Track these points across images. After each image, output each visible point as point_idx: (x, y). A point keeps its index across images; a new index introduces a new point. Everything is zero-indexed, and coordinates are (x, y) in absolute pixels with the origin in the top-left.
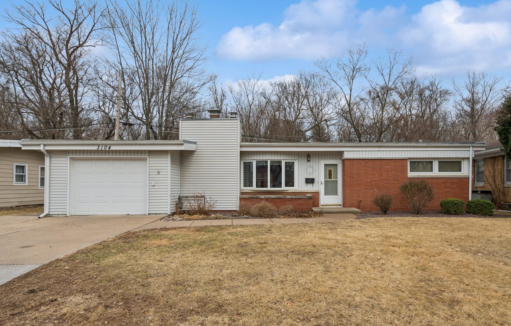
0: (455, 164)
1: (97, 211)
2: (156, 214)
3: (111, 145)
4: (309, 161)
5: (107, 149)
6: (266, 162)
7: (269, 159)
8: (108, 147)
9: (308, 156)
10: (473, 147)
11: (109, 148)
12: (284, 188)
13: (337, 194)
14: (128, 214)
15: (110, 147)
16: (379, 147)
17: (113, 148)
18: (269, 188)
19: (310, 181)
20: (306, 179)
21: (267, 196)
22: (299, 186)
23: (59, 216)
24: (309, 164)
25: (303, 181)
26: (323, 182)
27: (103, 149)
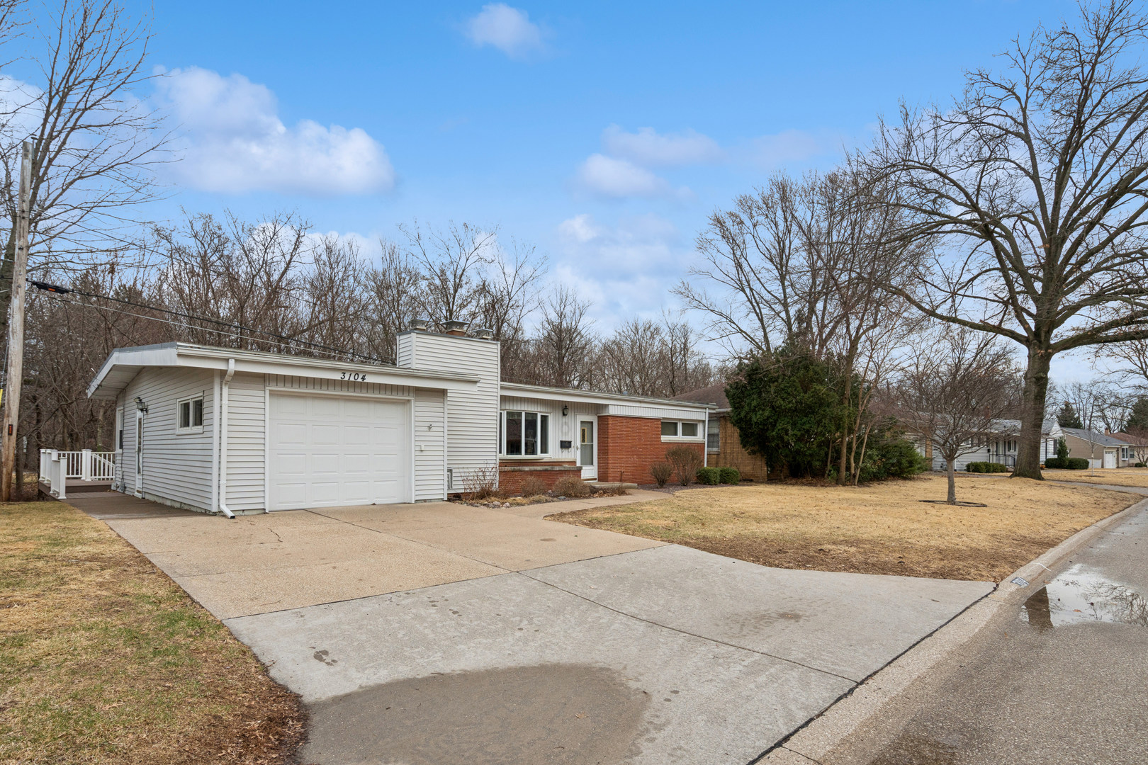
0: (690, 427)
1: (315, 501)
2: (425, 501)
3: (366, 373)
4: (564, 415)
5: (360, 380)
6: (520, 414)
7: (524, 409)
8: (361, 376)
9: (565, 409)
10: (709, 409)
11: (363, 379)
12: (539, 455)
13: (592, 464)
14: (374, 504)
15: (364, 376)
16: (640, 402)
17: (369, 379)
18: (523, 456)
19: (565, 445)
20: (561, 442)
21: (532, 468)
22: (554, 453)
23: (246, 513)
24: (564, 419)
25: (558, 444)
26: (579, 447)
27: (352, 379)
